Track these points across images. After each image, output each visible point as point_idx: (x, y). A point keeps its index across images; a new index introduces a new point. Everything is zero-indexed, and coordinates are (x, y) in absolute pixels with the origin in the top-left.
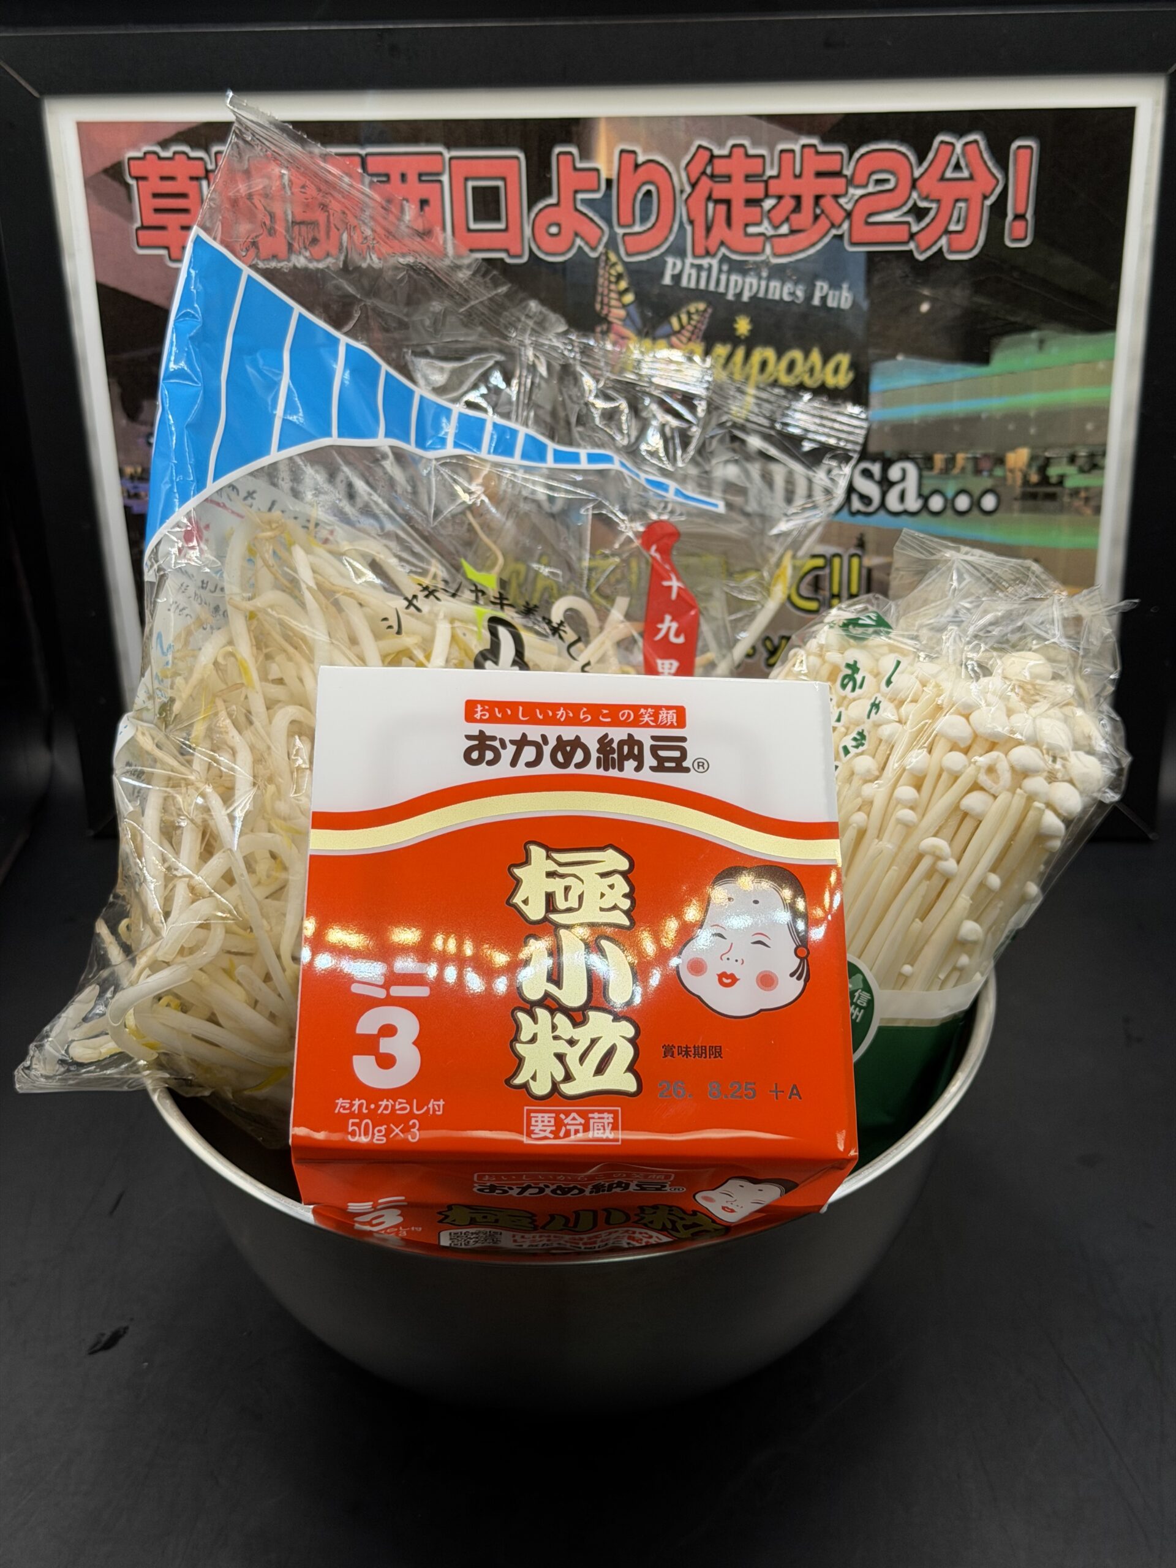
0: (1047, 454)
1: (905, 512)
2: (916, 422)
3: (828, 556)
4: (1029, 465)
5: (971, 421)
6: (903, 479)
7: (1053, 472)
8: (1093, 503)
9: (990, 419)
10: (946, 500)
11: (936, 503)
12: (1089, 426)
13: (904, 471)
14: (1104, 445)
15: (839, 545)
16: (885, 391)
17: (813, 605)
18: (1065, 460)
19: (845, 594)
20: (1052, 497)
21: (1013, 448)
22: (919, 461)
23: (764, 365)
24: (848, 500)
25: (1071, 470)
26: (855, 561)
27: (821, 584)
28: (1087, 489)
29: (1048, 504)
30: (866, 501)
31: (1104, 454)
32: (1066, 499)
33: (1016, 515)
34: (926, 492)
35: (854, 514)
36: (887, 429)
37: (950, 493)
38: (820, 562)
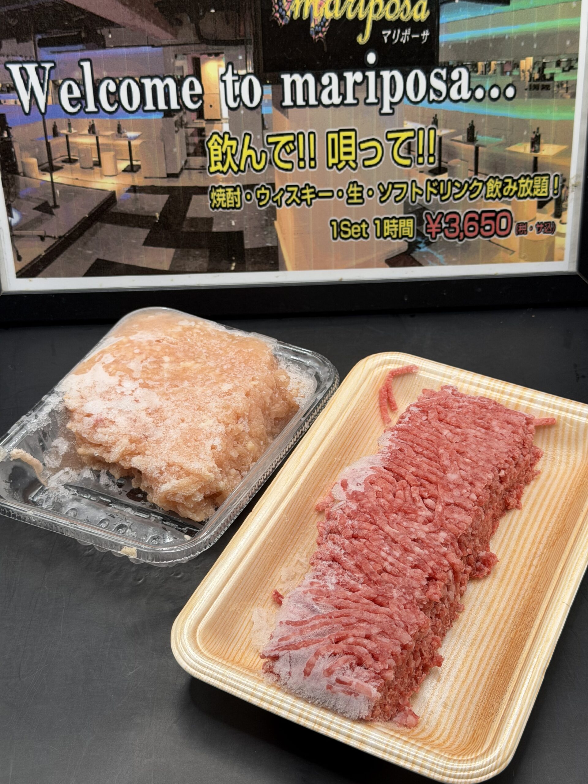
0: (544, 61)
1: (461, 100)
2: (467, 42)
3: (416, 130)
4: (534, 68)
5: (499, 40)
6: (460, 79)
7: (547, 72)
8: (570, 91)
9: (509, 38)
10: (485, 92)
11: (479, 94)
12: (568, 43)
13: (460, 73)
14: (577, 54)
15: (422, 123)
16: (448, 23)
17: (407, 162)
18: (554, 64)
19: (426, 153)
20: (547, 87)
21: (524, 58)
22: (469, 67)
23: (377, 7)
24: (427, 92)
25: (558, 70)
26: (432, 132)
27: (412, 149)
28: (567, 82)
29: (545, 92)
30: (439, 94)
31: (577, 60)
32: (555, 89)
33: (526, 99)
34: (473, 87)
35: (430, 102)
36: (450, 47)
37: (487, 89)
38: (411, 134)
